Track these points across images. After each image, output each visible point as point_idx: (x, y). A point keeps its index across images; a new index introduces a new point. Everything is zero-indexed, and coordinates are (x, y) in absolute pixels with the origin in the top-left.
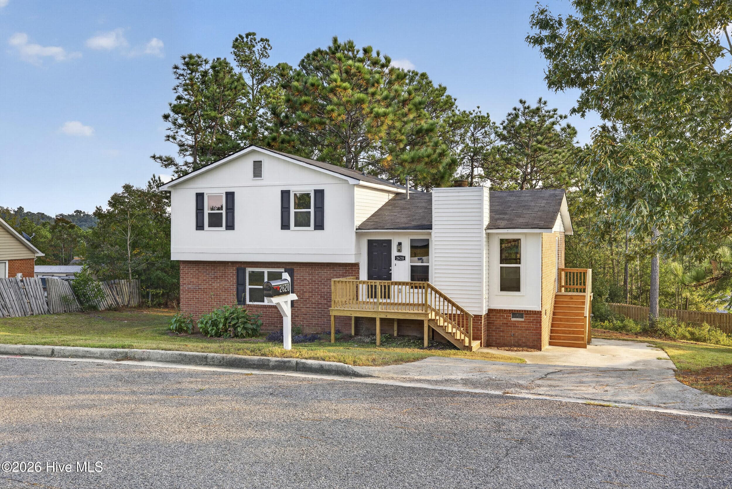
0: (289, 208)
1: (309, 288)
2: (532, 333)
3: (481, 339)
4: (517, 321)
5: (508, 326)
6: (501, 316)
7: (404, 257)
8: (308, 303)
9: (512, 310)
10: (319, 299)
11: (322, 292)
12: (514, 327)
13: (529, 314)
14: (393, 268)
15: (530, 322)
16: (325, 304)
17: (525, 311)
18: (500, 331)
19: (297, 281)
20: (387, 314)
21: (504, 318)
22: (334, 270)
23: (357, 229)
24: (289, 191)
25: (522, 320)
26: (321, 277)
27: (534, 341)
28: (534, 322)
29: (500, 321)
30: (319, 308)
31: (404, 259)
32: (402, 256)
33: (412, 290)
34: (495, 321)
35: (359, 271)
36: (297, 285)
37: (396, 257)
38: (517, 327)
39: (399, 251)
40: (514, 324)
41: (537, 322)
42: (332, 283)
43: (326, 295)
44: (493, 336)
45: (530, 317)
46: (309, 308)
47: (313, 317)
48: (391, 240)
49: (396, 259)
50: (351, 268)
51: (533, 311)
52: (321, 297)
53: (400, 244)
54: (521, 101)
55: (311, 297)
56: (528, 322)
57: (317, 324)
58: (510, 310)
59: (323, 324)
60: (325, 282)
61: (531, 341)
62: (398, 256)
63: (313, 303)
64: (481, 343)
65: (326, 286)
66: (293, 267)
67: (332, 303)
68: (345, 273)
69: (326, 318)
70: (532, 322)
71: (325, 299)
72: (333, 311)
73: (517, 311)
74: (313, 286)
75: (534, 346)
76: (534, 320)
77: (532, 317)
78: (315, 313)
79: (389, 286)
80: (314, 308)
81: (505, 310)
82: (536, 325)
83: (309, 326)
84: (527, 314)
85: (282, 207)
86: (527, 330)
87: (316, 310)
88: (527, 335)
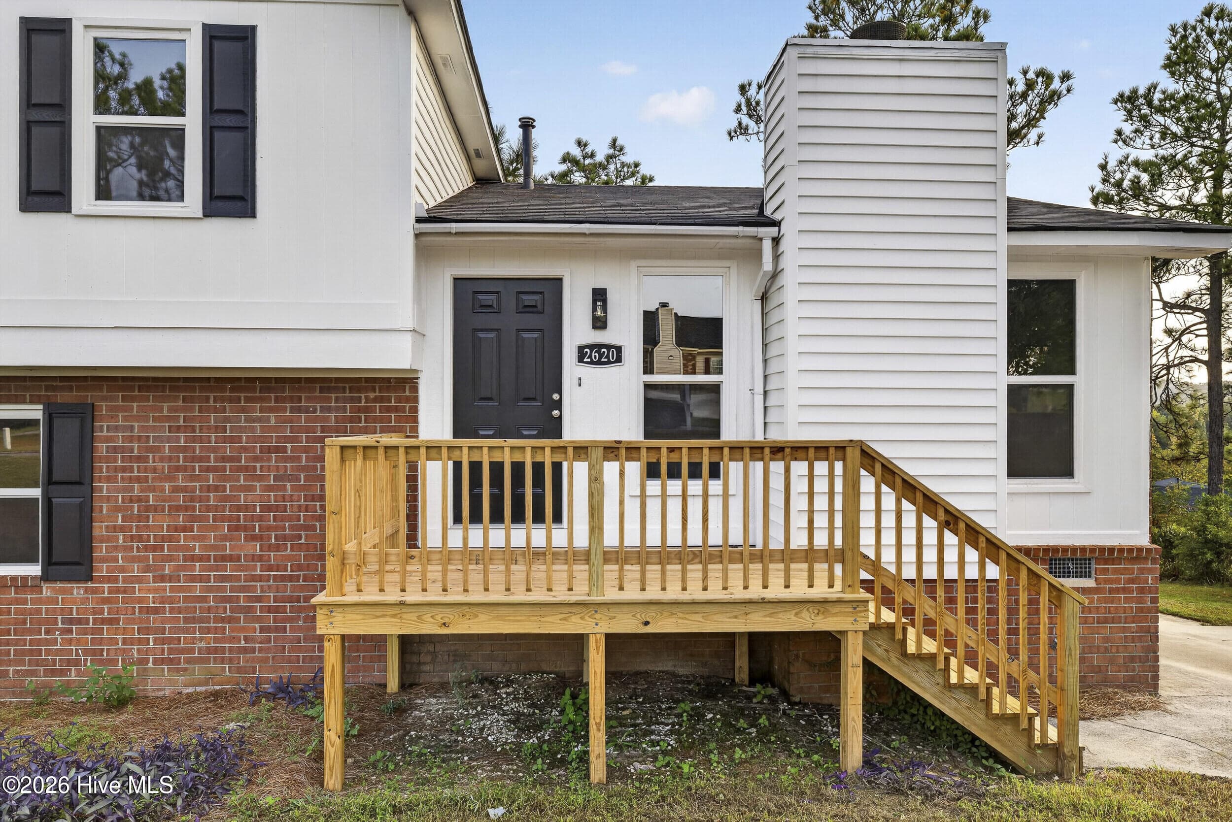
0: (63, 106)
1: (175, 489)
2: (1125, 630)
7: (619, 349)
8: (169, 559)
9: (1054, 549)
10: (224, 538)
11: (239, 508)
13: (1112, 561)
14: (570, 394)
15: (1115, 590)
16: (253, 558)
17: (1101, 549)
19: (107, 459)
20: (650, 614)
22: (299, 410)
23: (419, 220)
24: (69, 21)
25: (1090, 583)
26: (232, 440)
27: (1132, 659)
28: (1130, 591)
30: (223, 579)
31: (619, 360)
32: (609, 347)
33: (654, 487)
35: (415, 410)
36: (108, 479)
37: (581, 349)
39: (599, 323)
41: (1141, 590)
42: (332, 456)
43: (261, 518)
45: (1116, 571)
46: (170, 579)
47: (194, 620)
48: (558, 282)
49: (581, 360)
50: (380, 399)
52: (237, 528)
53: (599, 296)
54: (579, 143)
55: (184, 529)
56: (1111, 591)
57: (216, 650)
58: (1045, 549)
59: (245, 650)
60: (256, 459)
61: (1121, 662)
62: (592, 347)
63: (193, 558)
65: (260, 479)
66: (89, 396)
67: (331, 563)
68: (351, 420)
69: (258, 620)
70: (1124, 590)
71: (254, 538)
72: (338, 616)
73: (1065, 549)
74: (192, 479)
75: (1132, 679)
76: (1132, 581)
77: (1125, 571)
78: (204, 599)
79: (557, 468)
80: (200, 579)
82: (1140, 600)
83: (171, 661)
84: (1101, 561)
85: (28, 103)
86: (1106, 620)
87: (210, 589)
88: (1107, 640)
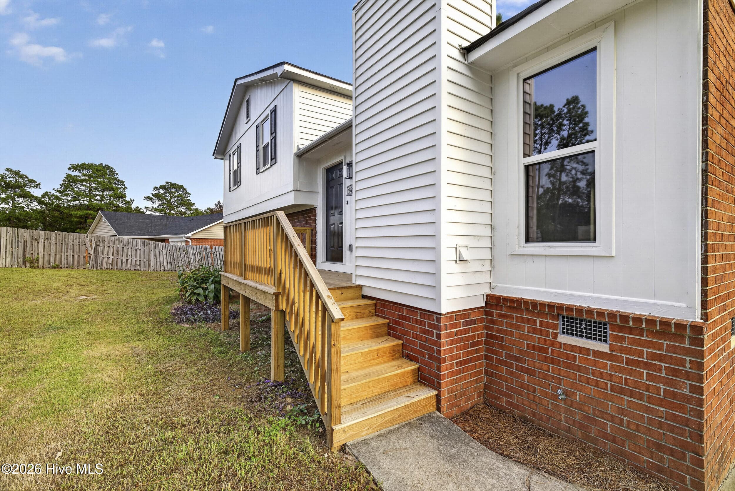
2: (648, 410)
3: (437, 386)
4: (581, 350)
5: (546, 359)
6: (523, 320)
9: (560, 307)
12: (568, 366)
13: (631, 330)
15: (637, 364)
17: (613, 315)
18: (522, 369)
21: (535, 331)
25: (604, 348)
27: (660, 447)
28: (656, 368)
29: (521, 336)
34: (505, 332)
38: (579, 369)
40: (568, 357)
44: (501, 378)
45: (637, 343)
51: (651, 322)
56: (630, 362)
58: (551, 306)
64: (438, 397)
70: (646, 365)
75: (659, 469)
76: (659, 358)
77: (648, 345)
81: (535, 304)
82: (671, 383)
84: (621, 329)
86: (622, 391)
88: (622, 411)
